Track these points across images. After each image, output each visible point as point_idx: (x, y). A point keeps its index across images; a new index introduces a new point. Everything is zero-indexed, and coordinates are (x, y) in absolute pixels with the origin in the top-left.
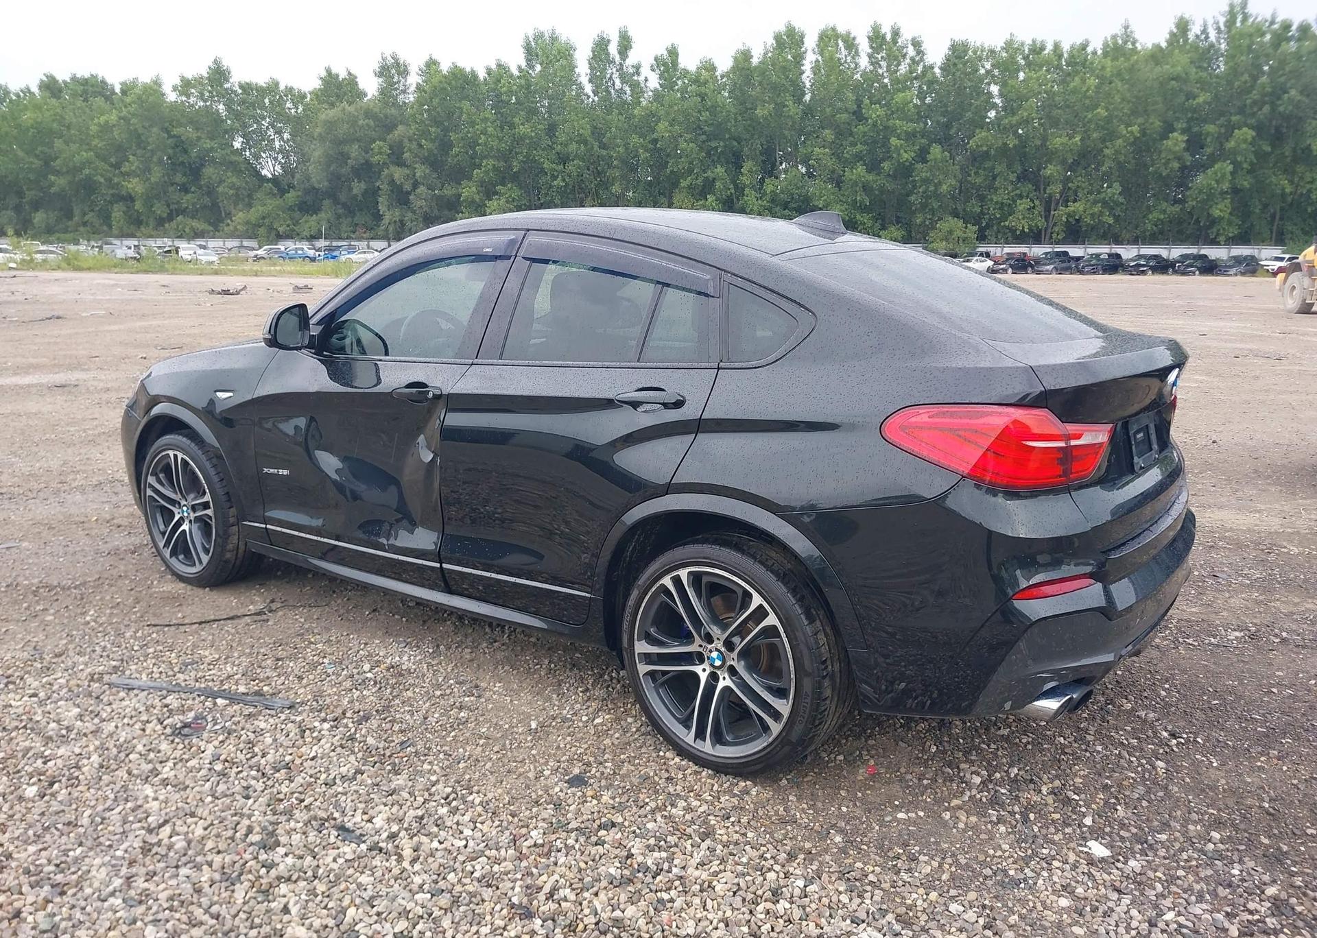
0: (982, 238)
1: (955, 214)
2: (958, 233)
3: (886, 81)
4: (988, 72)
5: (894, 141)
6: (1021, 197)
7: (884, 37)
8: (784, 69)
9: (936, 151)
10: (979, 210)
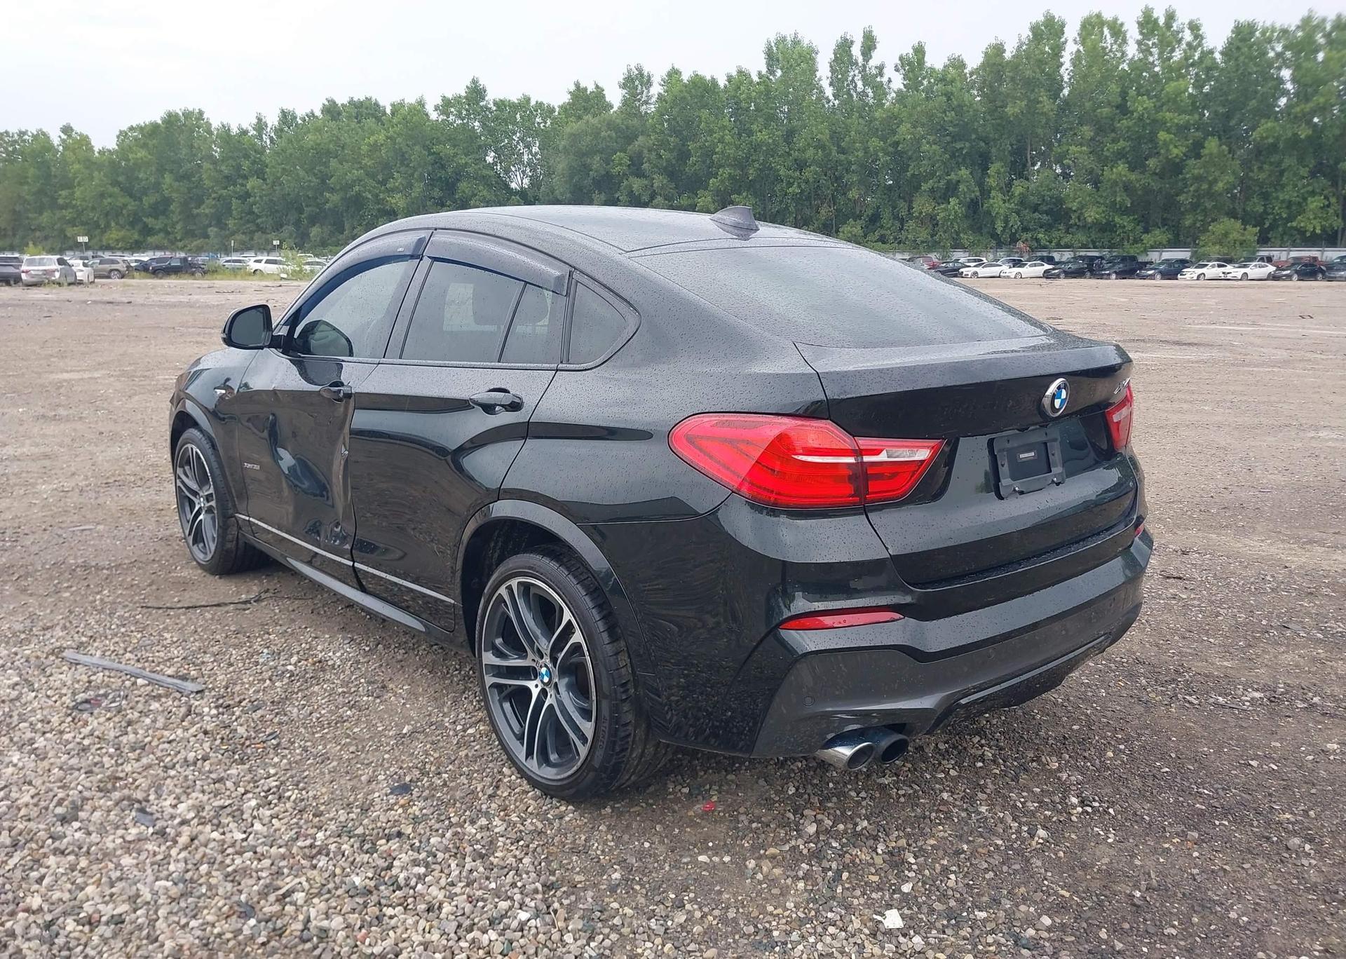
0: (1264, 240)
1: (1233, 214)
2: (1234, 235)
3: (1157, 69)
4: (1279, 55)
5: (1163, 135)
6: (1313, 193)
7: (1156, 20)
8: (1041, 62)
9: (1212, 145)
10: (1261, 209)
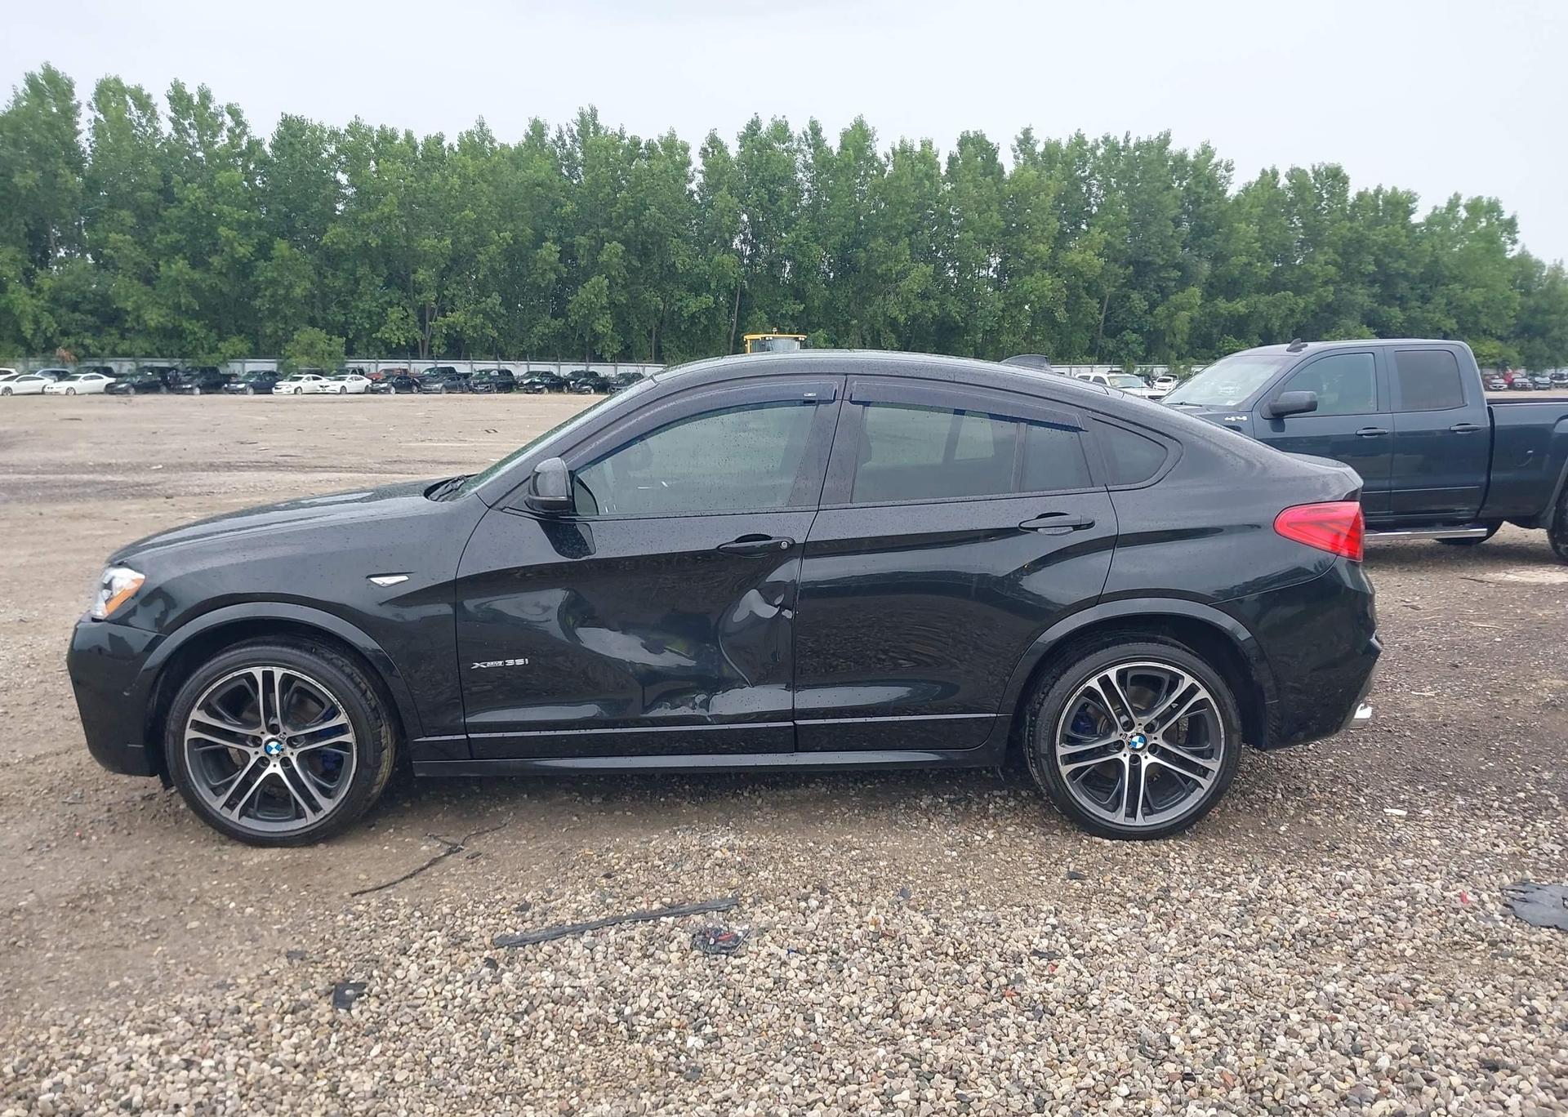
0: (350, 352)
1: (312, 322)
2: (321, 346)
3: (200, 154)
4: (333, 157)
5: (223, 231)
6: (390, 304)
7: (190, 99)
9: (281, 247)
10: (343, 319)
